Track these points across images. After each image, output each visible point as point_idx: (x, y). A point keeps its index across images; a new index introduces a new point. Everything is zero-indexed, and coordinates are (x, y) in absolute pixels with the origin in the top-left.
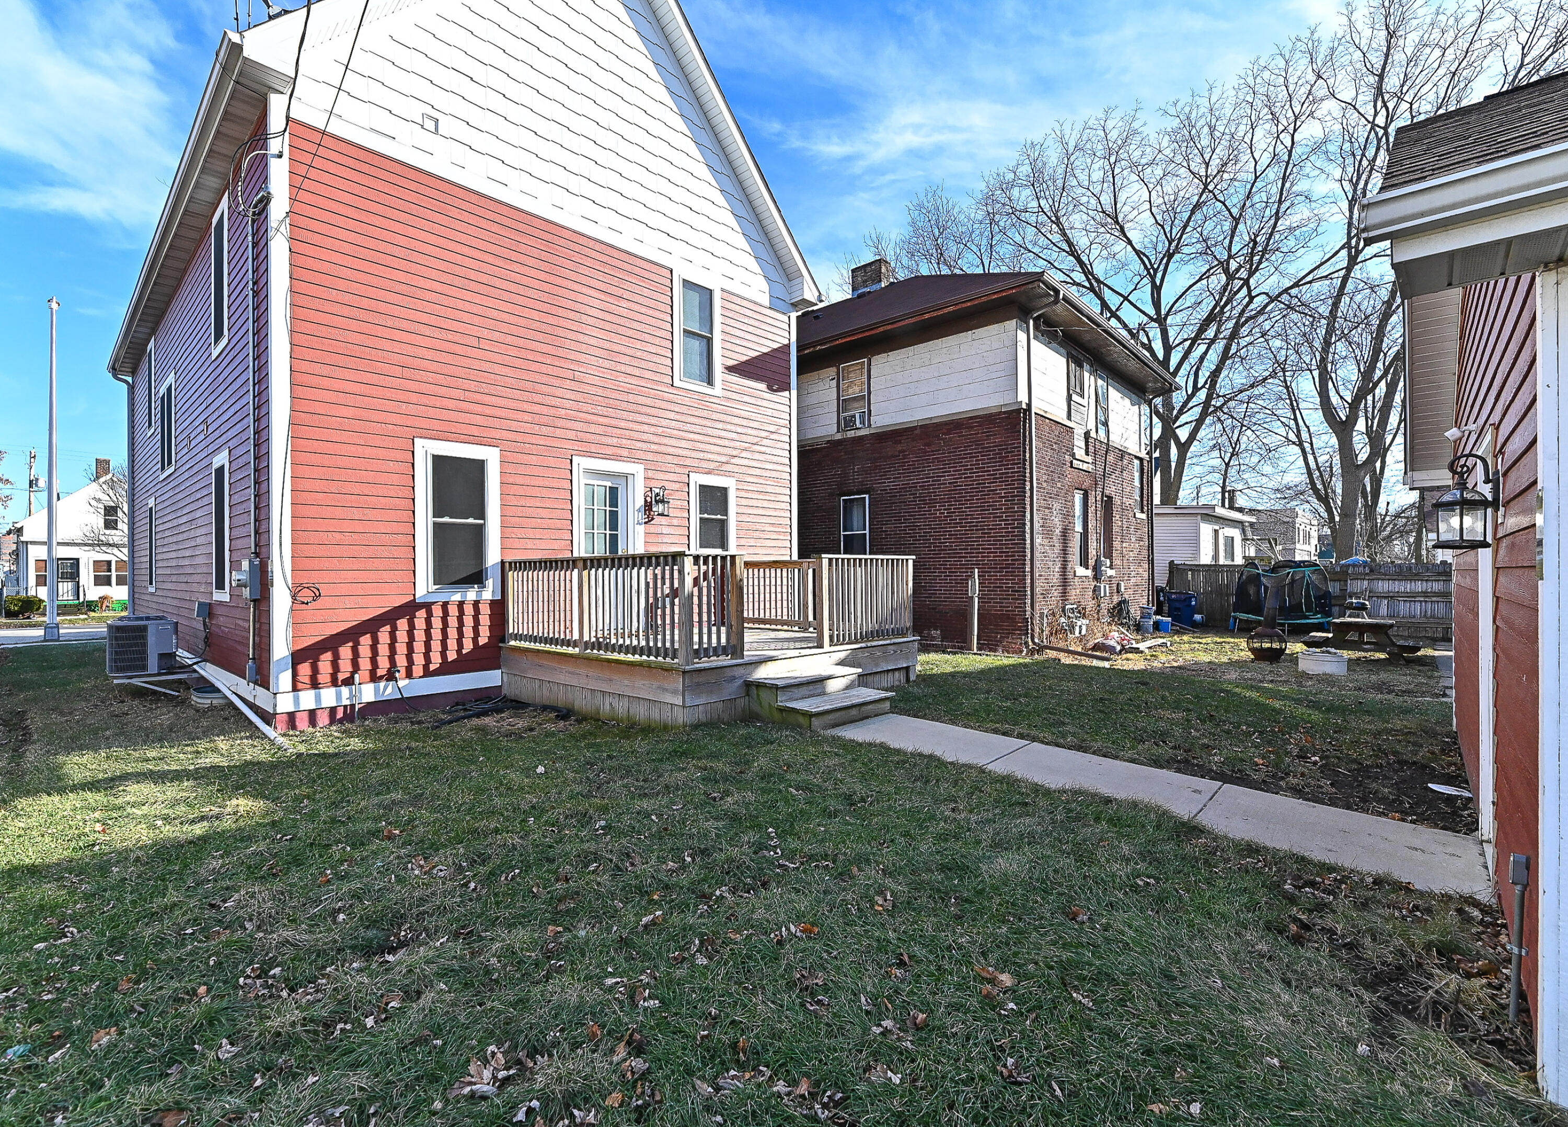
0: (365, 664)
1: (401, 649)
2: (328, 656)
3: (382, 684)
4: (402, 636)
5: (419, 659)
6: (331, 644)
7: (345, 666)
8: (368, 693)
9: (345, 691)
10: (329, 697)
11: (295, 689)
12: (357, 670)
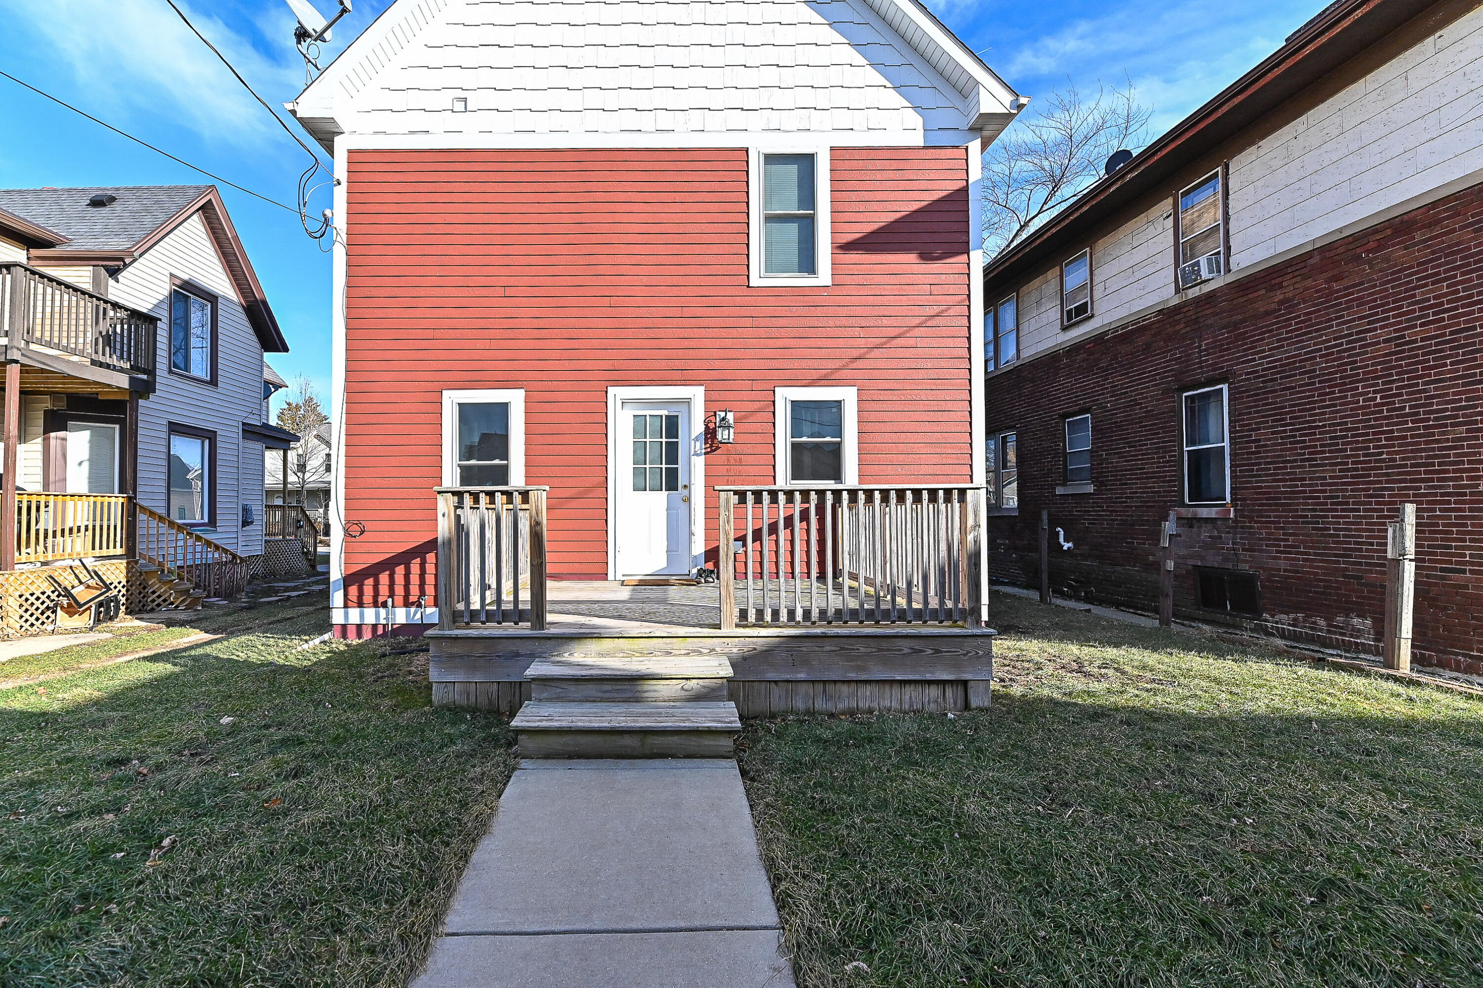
0: (399, 590)
1: (430, 579)
2: (370, 581)
3: (413, 610)
4: (429, 569)
6: (373, 571)
7: (384, 590)
8: (401, 616)
9: (382, 611)
10: (371, 615)
11: (346, 606)
12: (392, 595)
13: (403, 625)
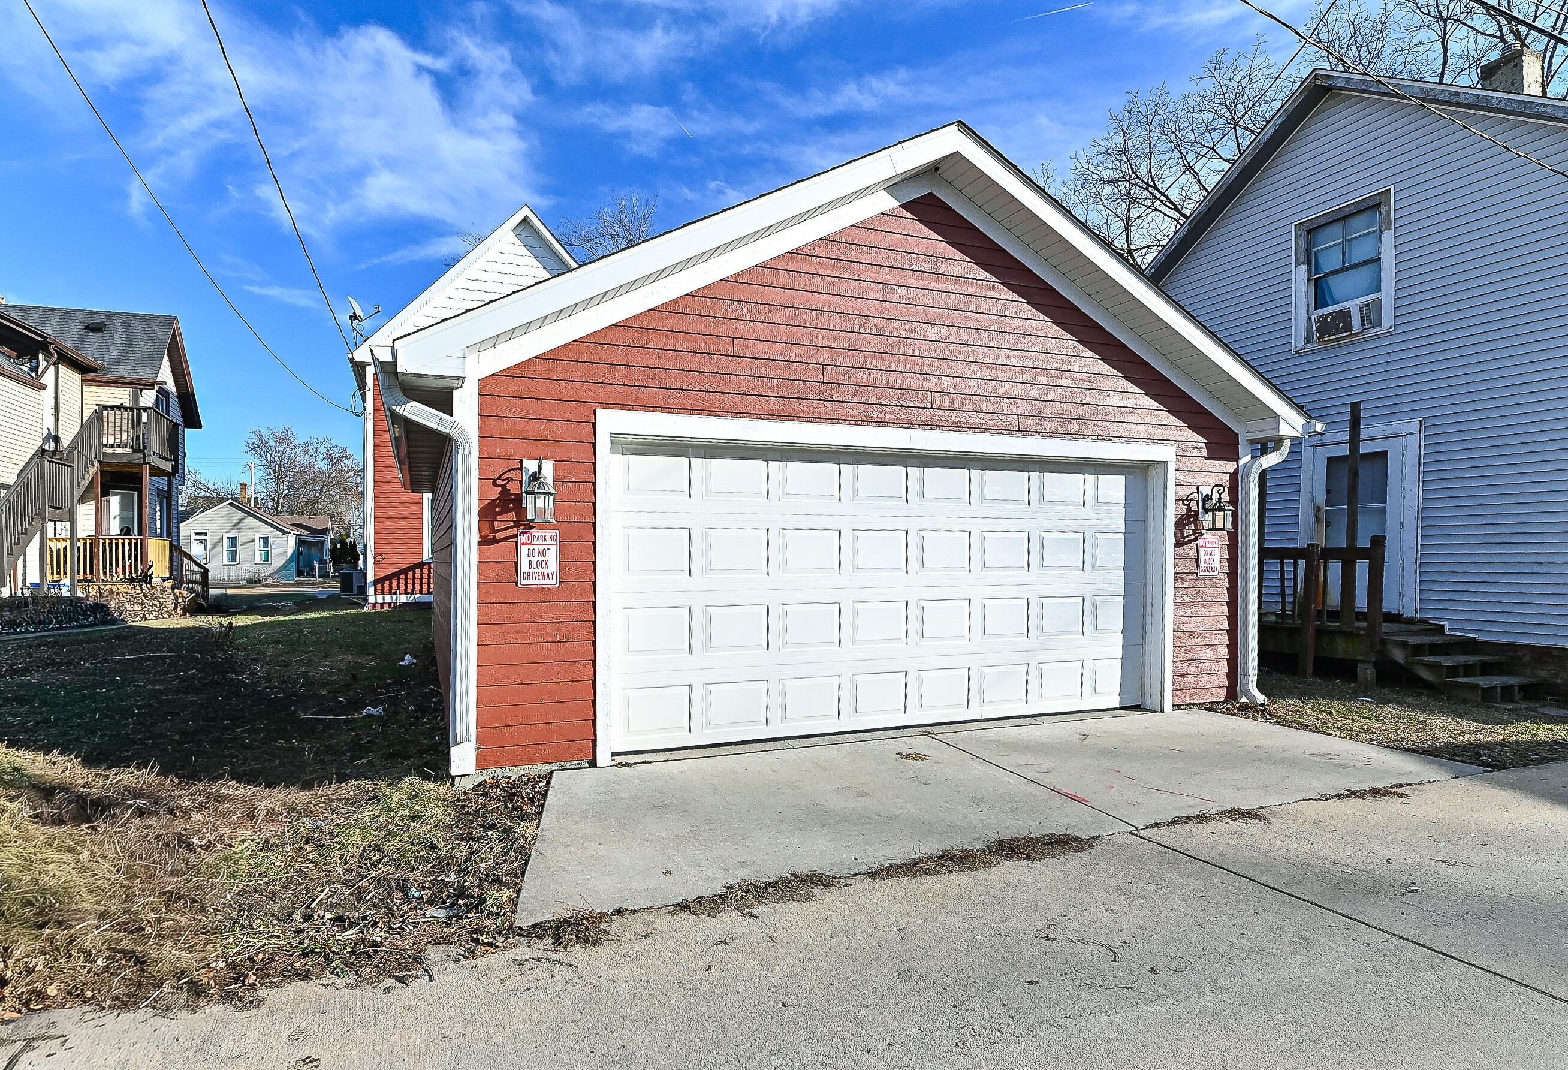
0: (402, 587)
1: (417, 581)
2: (388, 582)
3: (409, 596)
4: (418, 576)
5: (425, 586)
6: (389, 578)
7: (394, 587)
8: (403, 599)
9: (394, 596)
10: (388, 598)
11: (375, 594)
12: (399, 588)
13: (403, 603)
